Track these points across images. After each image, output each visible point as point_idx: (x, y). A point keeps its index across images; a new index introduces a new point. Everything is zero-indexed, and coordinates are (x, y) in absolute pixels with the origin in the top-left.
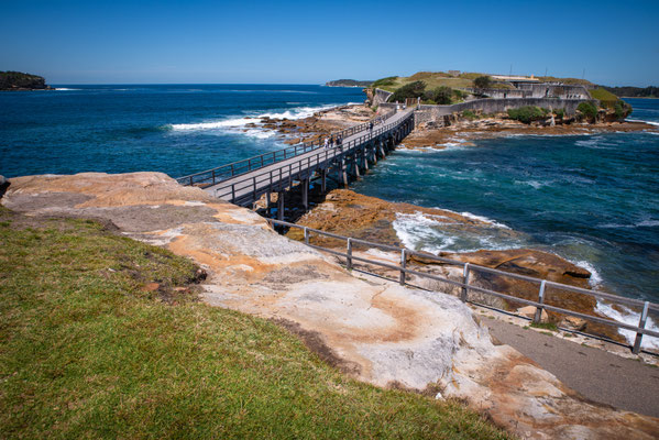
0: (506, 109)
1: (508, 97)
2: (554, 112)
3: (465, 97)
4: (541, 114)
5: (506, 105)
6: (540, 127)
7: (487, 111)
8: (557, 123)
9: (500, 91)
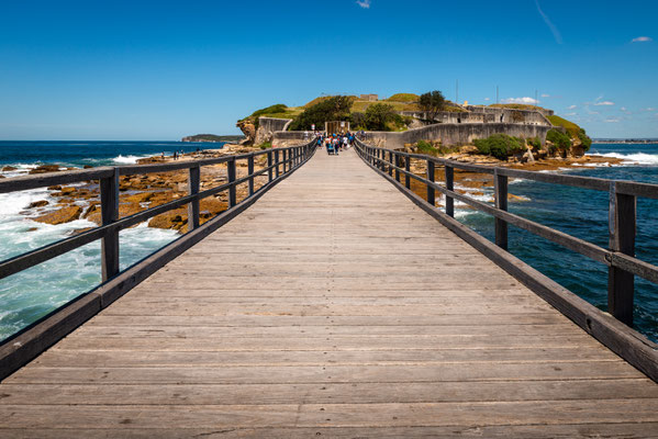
0: (470, 139)
1: (465, 122)
2: (530, 143)
3: (408, 122)
4: (518, 144)
5: (470, 133)
6: (519, 164)
7: (447, 143)
8: (536, 158)
9: (452, 115)
